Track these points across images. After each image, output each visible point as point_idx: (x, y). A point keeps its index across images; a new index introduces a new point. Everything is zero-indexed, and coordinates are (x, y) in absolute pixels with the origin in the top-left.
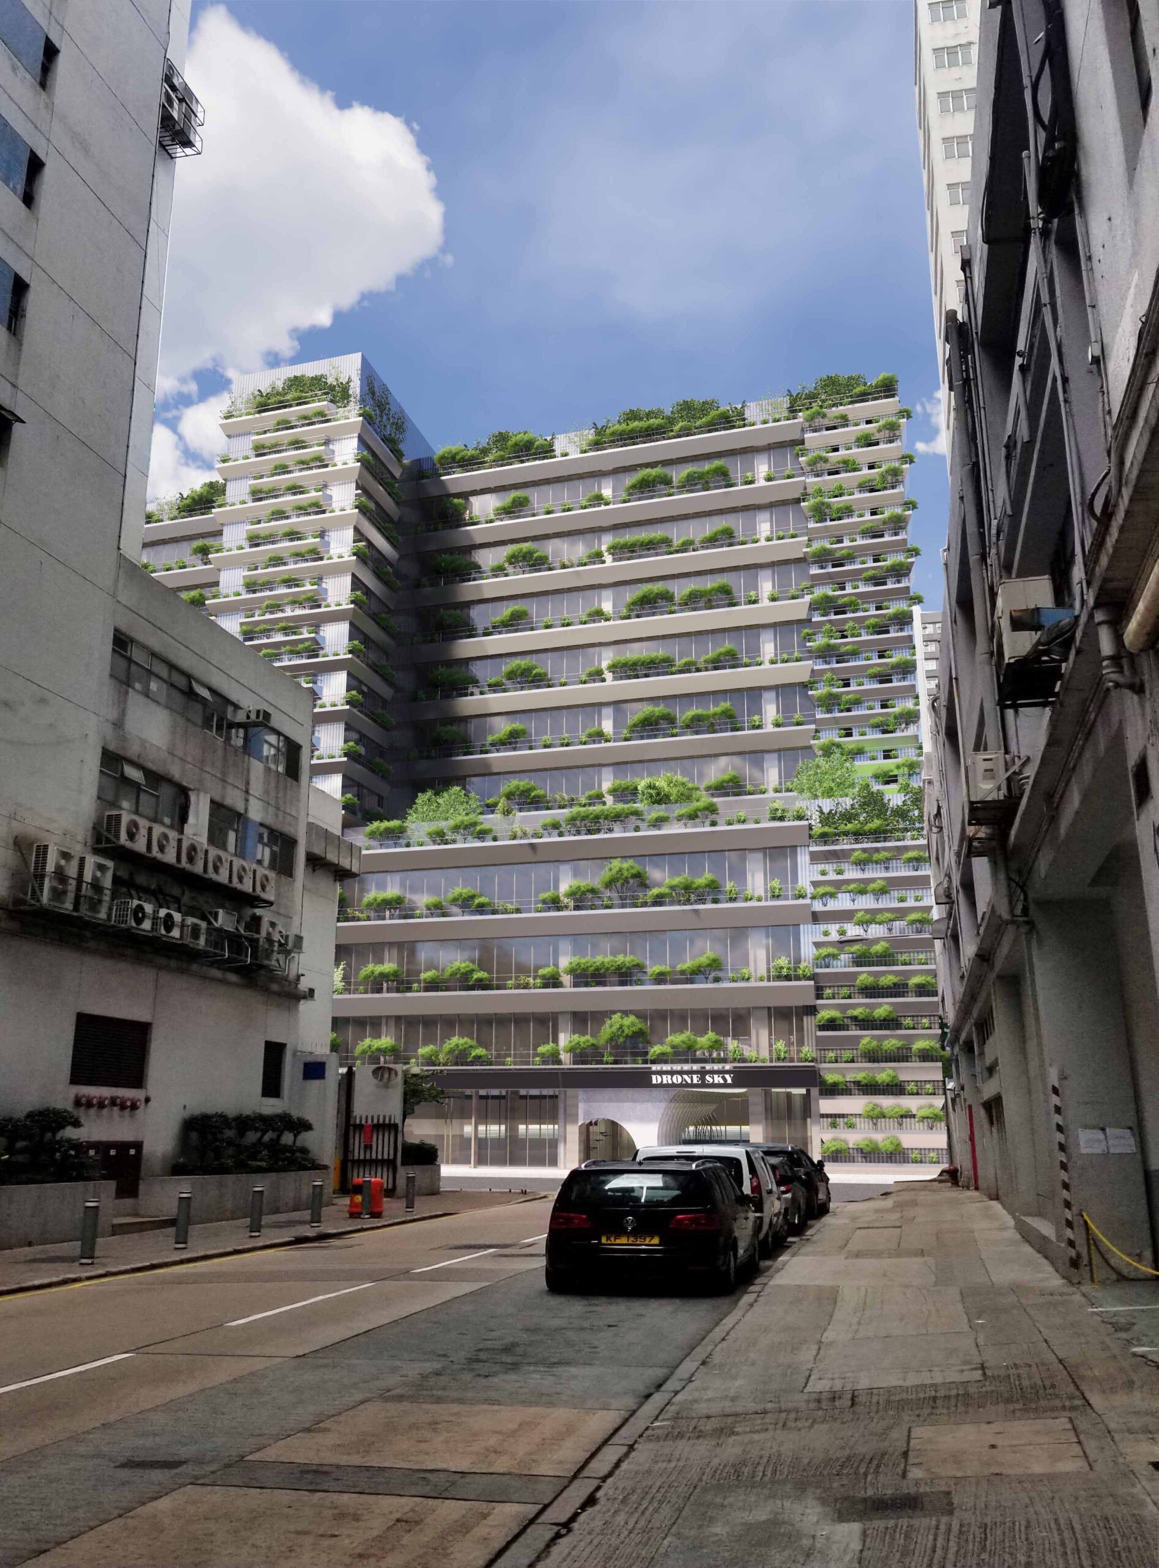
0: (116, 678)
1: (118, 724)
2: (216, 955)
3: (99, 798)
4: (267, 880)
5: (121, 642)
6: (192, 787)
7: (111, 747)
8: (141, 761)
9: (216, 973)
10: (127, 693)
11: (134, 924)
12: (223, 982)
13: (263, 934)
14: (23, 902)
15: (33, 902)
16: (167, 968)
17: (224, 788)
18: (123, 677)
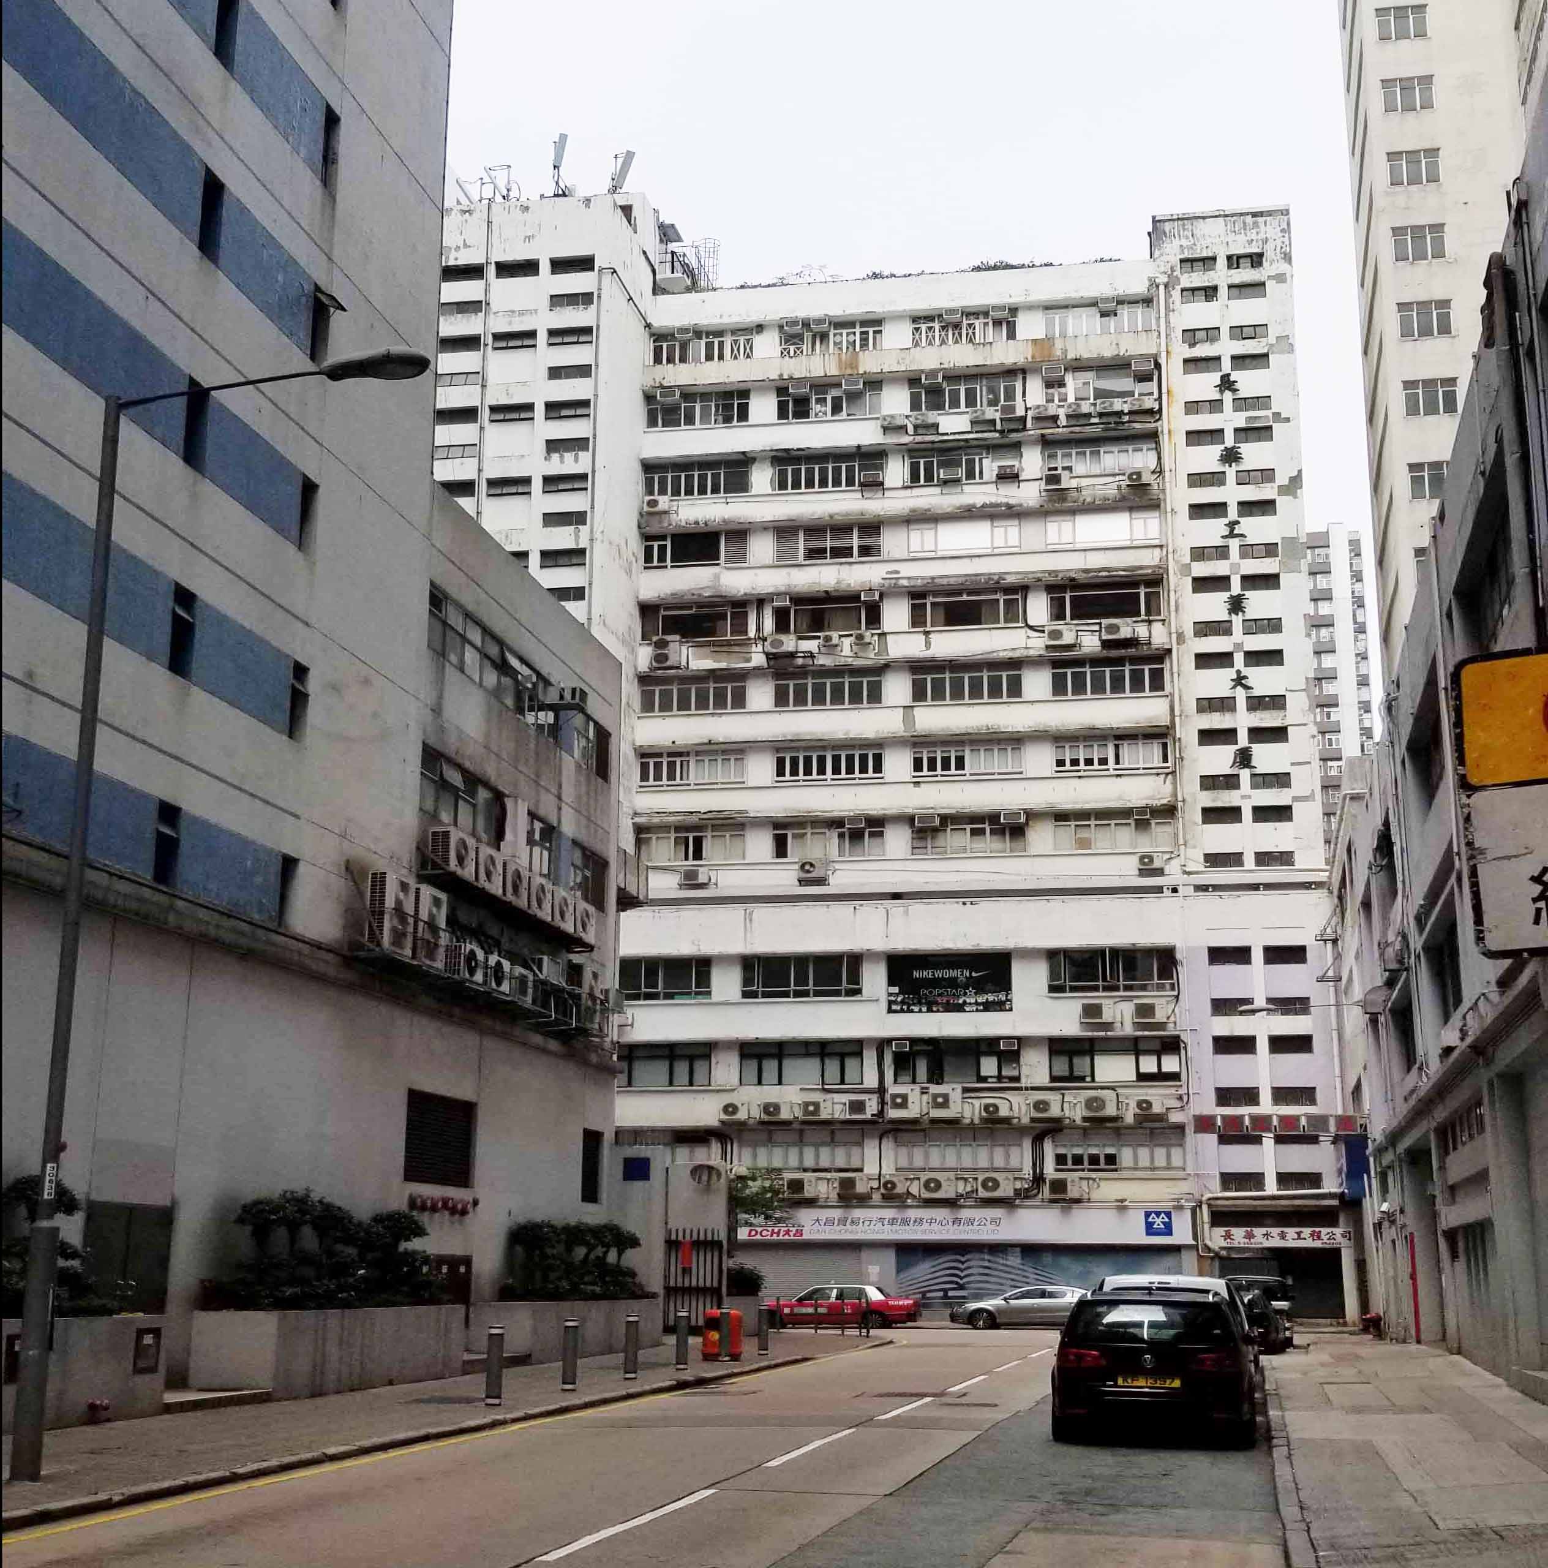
0: (434, 650)
1: (437, 710)
2: (541, 1015)
3: (421, 809)
4: (587, 915)
5: (438, 599)
6: (507, 792)
7: (431, 742)
8: (460, 761)
9: (538, 1039)
10: (444, 667)
11: (467, 975)
12: (545, 1051)
13: (586, 989)
14: (361, 947)
15: (372, 946)
16: (494, 1033)
17: (538, 793)
18: (439, 648)
